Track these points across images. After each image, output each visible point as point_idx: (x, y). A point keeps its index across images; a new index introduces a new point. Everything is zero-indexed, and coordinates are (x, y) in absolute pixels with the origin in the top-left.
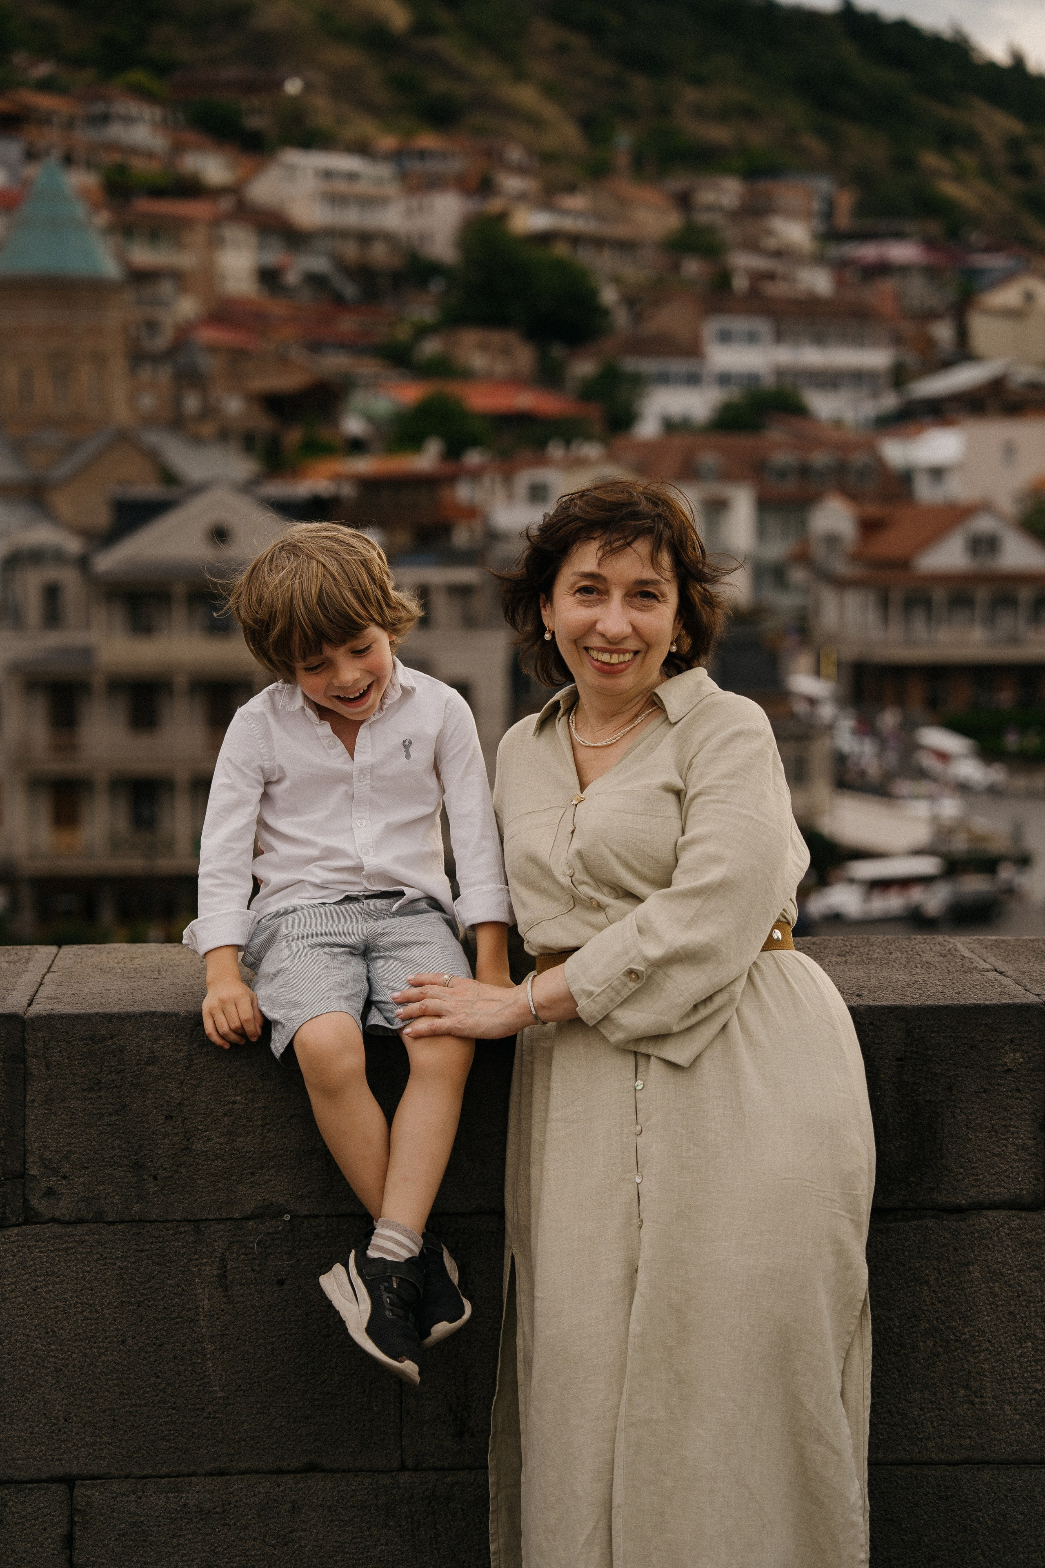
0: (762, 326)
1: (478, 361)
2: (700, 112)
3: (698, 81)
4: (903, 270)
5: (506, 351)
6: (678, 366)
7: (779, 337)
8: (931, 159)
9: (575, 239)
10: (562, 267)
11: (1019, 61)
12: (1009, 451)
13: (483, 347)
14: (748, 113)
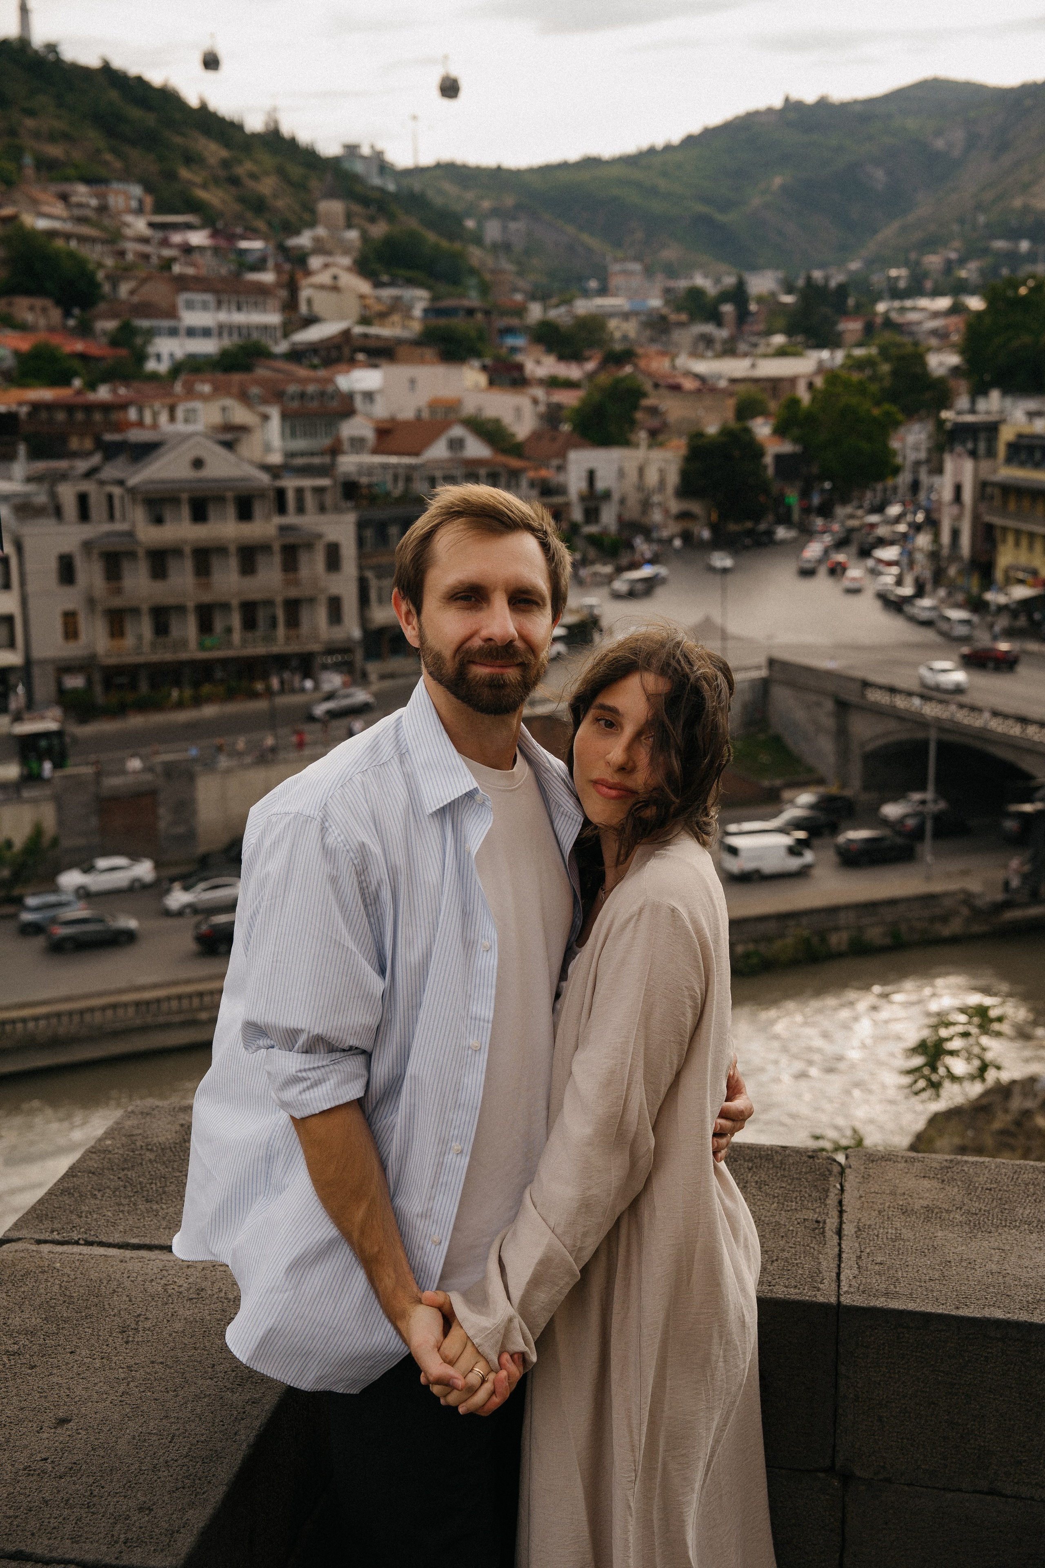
0: (209, 297)
1: (29, 317)
2: (37, 135)
3: (31, 113)
4: (200, 249)
5: (44, 310)
6: (165, 323)
7: (219, 305)
8: (184, 173)
9: (68, 236)
10: (72, 255)
11: (204, 107)
12: (413, 382)
13: (32, 308)
14: (66, 137)
